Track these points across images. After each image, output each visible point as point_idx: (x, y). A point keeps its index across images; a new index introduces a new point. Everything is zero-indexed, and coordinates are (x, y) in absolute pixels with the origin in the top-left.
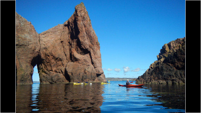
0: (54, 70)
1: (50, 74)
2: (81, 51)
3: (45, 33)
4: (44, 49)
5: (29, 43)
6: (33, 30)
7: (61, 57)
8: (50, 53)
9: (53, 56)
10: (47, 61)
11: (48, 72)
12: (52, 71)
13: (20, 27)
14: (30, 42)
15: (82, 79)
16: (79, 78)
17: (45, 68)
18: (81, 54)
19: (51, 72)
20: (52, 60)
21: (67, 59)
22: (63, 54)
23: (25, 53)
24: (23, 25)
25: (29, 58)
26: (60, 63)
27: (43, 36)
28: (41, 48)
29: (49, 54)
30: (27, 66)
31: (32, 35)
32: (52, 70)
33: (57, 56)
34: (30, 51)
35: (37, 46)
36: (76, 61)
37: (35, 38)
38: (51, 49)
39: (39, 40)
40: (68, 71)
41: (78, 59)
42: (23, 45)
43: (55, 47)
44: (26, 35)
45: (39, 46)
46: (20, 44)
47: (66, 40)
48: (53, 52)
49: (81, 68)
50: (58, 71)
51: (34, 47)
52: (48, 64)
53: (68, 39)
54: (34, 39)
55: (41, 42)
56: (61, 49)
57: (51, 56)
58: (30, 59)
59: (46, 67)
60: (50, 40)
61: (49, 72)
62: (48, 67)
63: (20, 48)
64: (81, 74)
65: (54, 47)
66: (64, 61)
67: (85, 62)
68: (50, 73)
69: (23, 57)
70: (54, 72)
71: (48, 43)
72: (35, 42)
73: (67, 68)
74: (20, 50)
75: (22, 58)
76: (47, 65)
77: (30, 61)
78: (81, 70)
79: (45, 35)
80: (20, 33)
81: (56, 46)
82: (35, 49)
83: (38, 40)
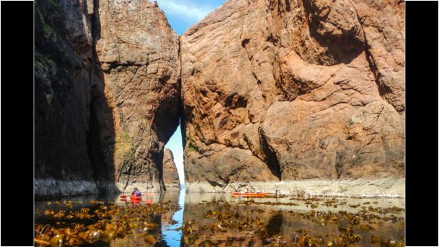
0: (221, 138)
1: (211, 153)
2: (322, 50)
3: (196, 30)
4: (192, 74)
5: (148, 59)
6: (161, 22)
7: (242, 93)
8: (207, 83)
9: (219, 93)
10: (200, 113)
11: (205, 147)
12: (218, 142)
13: (124, 13)
14: (150, 56)
15: (338, 166)
16: (321, 161)
17: (196, 135)
18: (321, 63)
19: (213, 145)
20: (216, 107)
21: (264, 96)
22: (250, 80)
23: (137, 87)
24: (134, 8)
25: (149, 103)
26: (239, 112)
27: (190, 38)
28: (184, 72)
29: (205, 87)
30: (142, 129)
31: (157, 37)
32: (215, 141)
33: (230, 90)
34: (152, 80)
35: (171, 69)
36: (301, 92)
37: (166, 46)
38: (211, 71)
39: (179, 51)
40: (271, 136)
41: (311, 82)
42: (130, 64)
43: (225, 61)
44: (143, 34)
45: (180, 68)
46: (123, 61)
47: (260, 33)
48: (217, 79)
49: (326, 119)
50: (235, 141)
51: (162, 70)
52: (204, 120)
53: (264, 29)
54: (165, 49)
55: (184, 56)
56: (241, 67)
57: (210, 93)
58: (150, 107)
59: (201, 132)
60: (209, 43)
61: (208, 148)
62: (203, 132)
63: (123, 74)
64: (331, 145)
65: (221, 62)
66: (255, 102)
67: (342, 94)
68: (210, 150)
69: (130, 101)
70: (223, 146)
71: (204, 53)
72: (168, 55)
73: (265, 124)
74: (123, 79)
75: (127, 102)
76: (200, 125)
77: (150, 111)
78: (325, 125)
79: (196, 34)
80: (124, 29)
81: (225, 57)
82: (168, 77)
83: (176, 51)
